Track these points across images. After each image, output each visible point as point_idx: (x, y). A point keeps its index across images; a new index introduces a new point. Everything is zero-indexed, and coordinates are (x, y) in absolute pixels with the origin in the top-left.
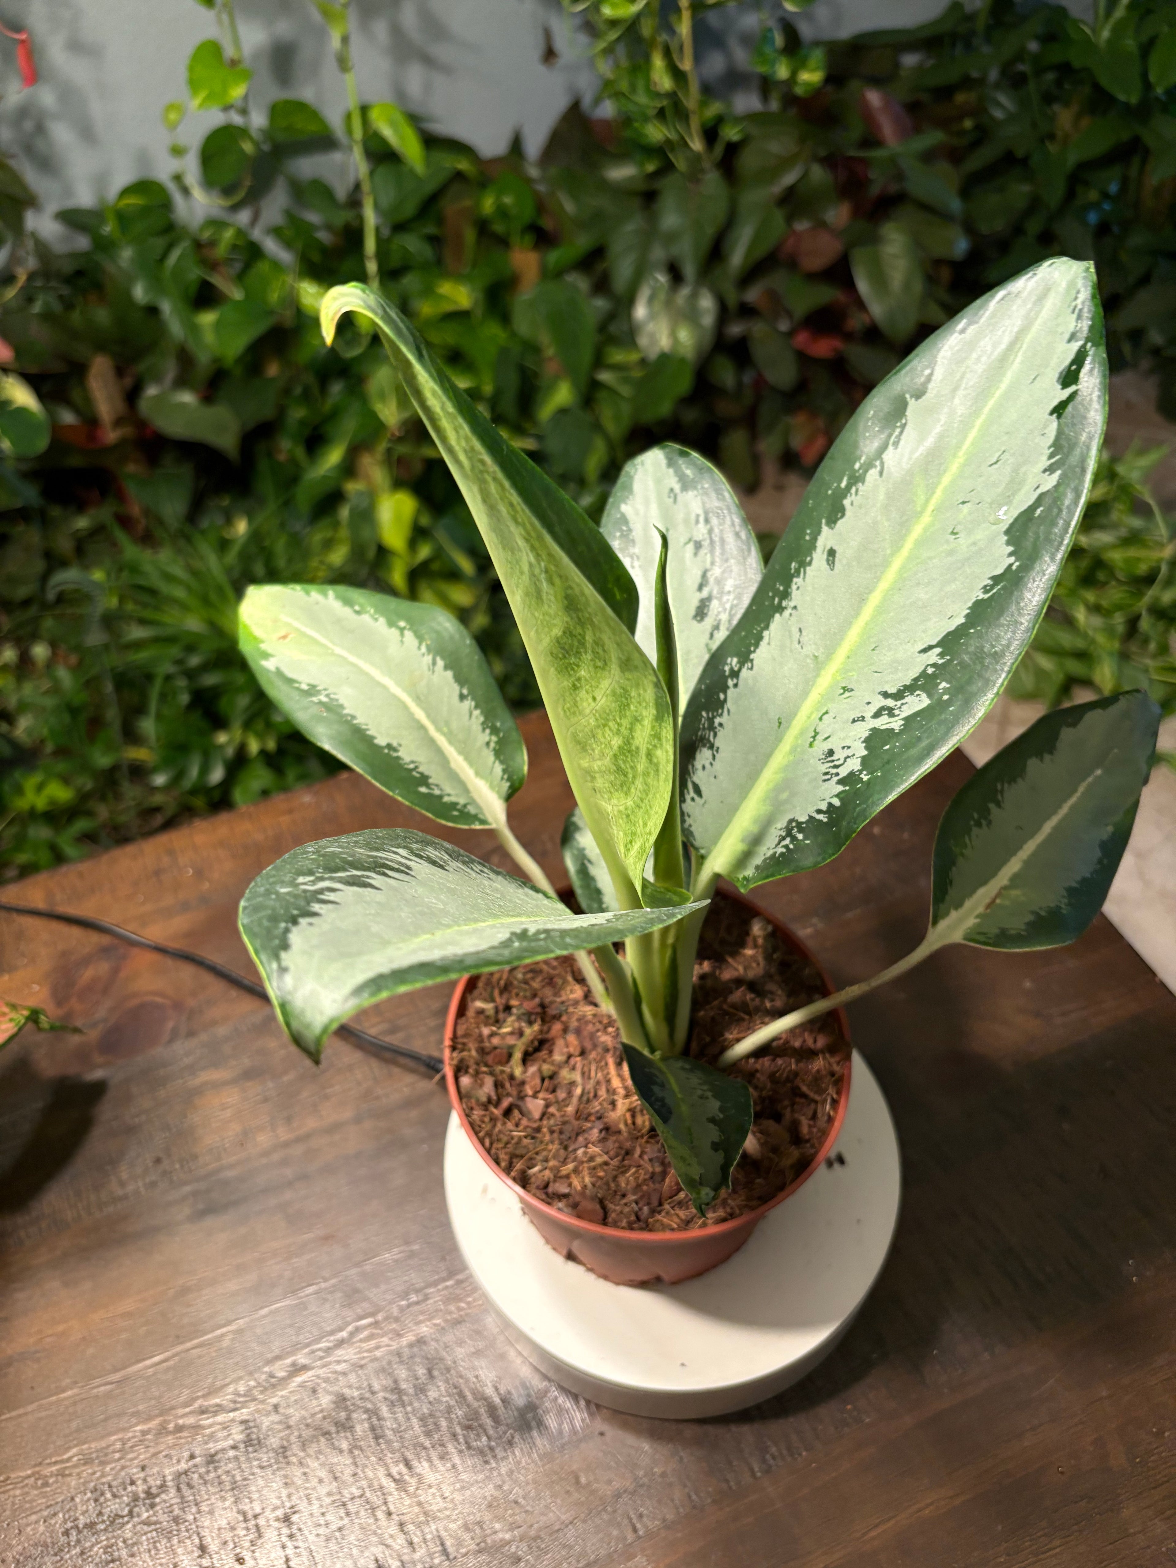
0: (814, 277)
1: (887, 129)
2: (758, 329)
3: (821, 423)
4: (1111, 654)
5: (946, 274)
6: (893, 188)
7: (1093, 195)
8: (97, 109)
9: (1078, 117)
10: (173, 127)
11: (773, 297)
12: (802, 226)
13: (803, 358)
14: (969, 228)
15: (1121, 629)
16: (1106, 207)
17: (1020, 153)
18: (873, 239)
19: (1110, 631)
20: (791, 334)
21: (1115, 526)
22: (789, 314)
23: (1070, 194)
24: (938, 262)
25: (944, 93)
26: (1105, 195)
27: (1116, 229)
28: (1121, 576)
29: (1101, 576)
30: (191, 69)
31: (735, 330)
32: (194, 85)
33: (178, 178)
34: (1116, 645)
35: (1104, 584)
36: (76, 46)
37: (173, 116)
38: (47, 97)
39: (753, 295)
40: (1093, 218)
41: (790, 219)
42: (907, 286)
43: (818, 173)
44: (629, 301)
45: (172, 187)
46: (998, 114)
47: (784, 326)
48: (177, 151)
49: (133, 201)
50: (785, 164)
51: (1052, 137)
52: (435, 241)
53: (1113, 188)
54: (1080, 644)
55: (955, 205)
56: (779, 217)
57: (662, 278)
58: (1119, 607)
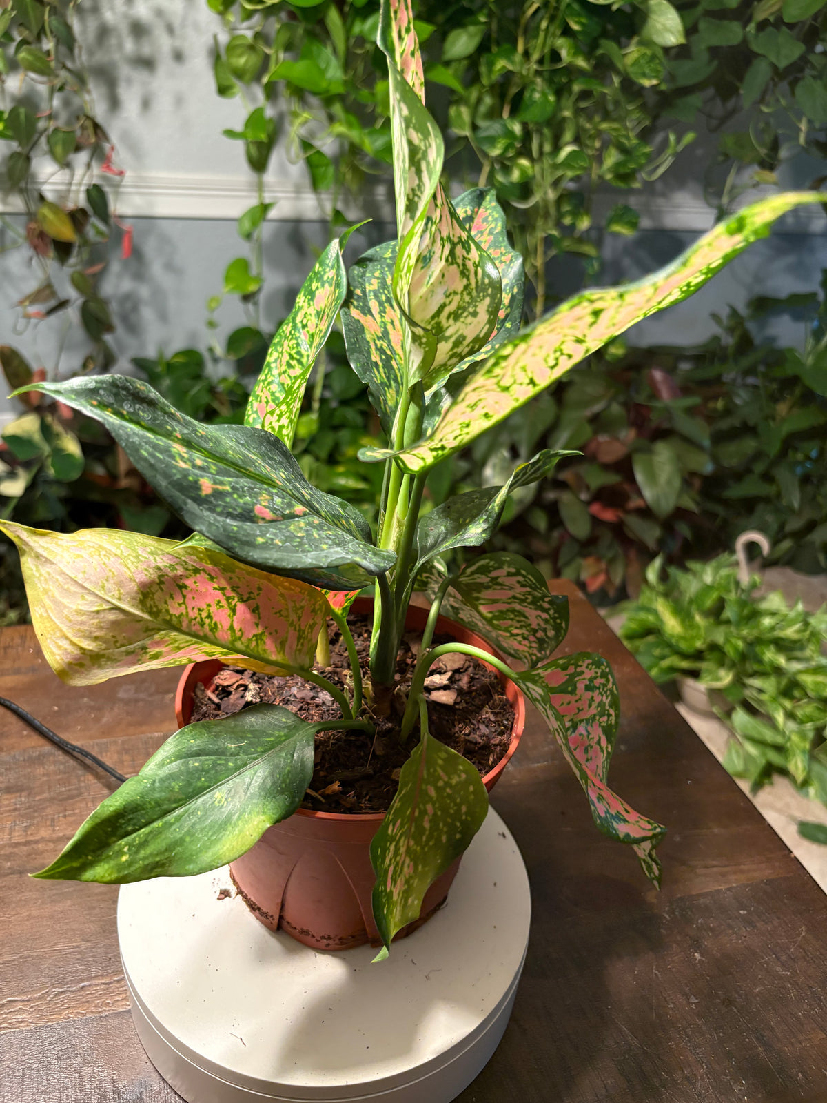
0: (607, 467)
1: (665, 393)
2: (566, 497)
3: (603, 565)
4: (803, 752)
5: (697, 483)
6: (665, 425)
7: (800, 456)
8: (172, 304)
9: (791, 408)
10: (212, 310)
11: (579, 478)
12: (603, 438)
13: (596, 521)
14: (715, 459)
15: (811, 735)
16: (808, 465)
17: (751, 423)
18: (649, 451)
19: (803, 735)
20: (589, 503)
21: (807, 660)
22: (588, 488)
23: (783, 453)
24: (693, 474)
25: (705, 383)
26: (808, 458)
27: (815, 480)
28: (811, 694)
29: (797, 693)
30: (228, 271)
31: (551, 495)
32: (227, 279)
33: (211, 350)
34: (807, 746)
35: (800, 700)
36: (170, 267)
37: (213, 305)
38: (144, 291)
39: (566, 475)
40: (799, 470)
41: (596, 432)
42: (669, 482)
43: (616, 409)
44: (483, 464)
45: (206, 356)
46: (738, 401)
47: (584, 496)
48: (211, 325)
49: (180, 360)
50: (595, 400)
51: (774, 419)
52: (364, 414)
53: (814, 454)
54: (779, 740)
55: (706, 443)
56: (588, 430)
57: (506, 453)
58: (810, 719)
